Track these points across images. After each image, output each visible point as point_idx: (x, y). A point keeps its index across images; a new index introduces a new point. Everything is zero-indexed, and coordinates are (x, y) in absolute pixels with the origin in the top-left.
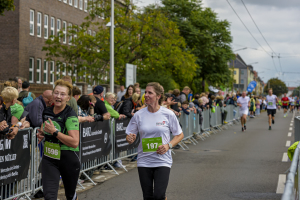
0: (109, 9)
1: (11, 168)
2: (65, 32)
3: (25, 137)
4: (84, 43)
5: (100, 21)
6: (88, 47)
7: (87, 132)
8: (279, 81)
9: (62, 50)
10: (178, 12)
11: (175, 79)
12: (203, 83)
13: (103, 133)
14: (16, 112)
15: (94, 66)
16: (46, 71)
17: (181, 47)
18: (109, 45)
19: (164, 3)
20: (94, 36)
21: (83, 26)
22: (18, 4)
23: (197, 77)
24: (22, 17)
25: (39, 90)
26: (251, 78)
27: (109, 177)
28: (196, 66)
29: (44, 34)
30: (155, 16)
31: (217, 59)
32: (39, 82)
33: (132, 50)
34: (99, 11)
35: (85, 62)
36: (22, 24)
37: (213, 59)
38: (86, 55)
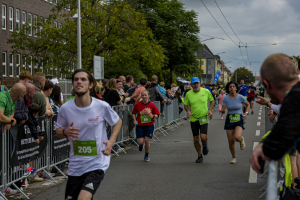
2: (30, 25)
5: (66, 13)
6: (54, 39)
8: (246, 70)
9: (28, 43)
10: (144, 3)
11: (142, 70)
15: (61, 58)
16: (11, 65)
17: (149, 38)
18: (76, 37)
20: (60, 28)
23: (165, 68)
26: (218, 68)
28: (164, 56)
29: (9, 27)
30: (122, 8)
31: (184, 49)
33: (99, 41)
34: (65, 2)
37: (180, 50)
38: (52, 47)
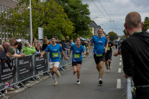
2: (6, 12)
4: (16, 17)
5: (24, 6)
6: (18, 19)
7: (21, 63)
8: (114, 33)
9: (5, 22)
11: (62, 34)
12: (77, 35)
13: (29, 62)
15: (22, 29)
17: (65, 18)
18: (29, 18)
20: (21, 14)
21: (15, 9)
23: (74, 33)
27: (33, 84)
28: (73, 27)
30: (52, 3)
31: (83, 23)
33: (41, 20)
34: (23, 1)
35: (17, 27)
37: (81, 23)
38: (17, 24)
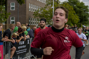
0: (52, 3)
1: (24, 50)
2: (39, 10)
3: (28, 40)
4: (45, 13)
5: (50, 6)
6: (46, 14)
9: (39, 15)
10: (73, 3)
11: (72, 23)
12: (80, 24)
14: (26, 33)
15: (48, 20)
16: (34, 21)
17: (74, 14)
18: (52, 13)
19: (68, 1)
20: (48, 11)
21: (45, 8)
22: (26, 2)
23: (79, 22)
24: (27, 6)
25: (32, 27)
28: (78, 19)
29: (33, 10)
30: (66, 5)
31: (85, 17)
32: (32, 25)
34: (49, 3)
36: (27, 8)
37: (83, 17)
38: (46, 16)
